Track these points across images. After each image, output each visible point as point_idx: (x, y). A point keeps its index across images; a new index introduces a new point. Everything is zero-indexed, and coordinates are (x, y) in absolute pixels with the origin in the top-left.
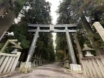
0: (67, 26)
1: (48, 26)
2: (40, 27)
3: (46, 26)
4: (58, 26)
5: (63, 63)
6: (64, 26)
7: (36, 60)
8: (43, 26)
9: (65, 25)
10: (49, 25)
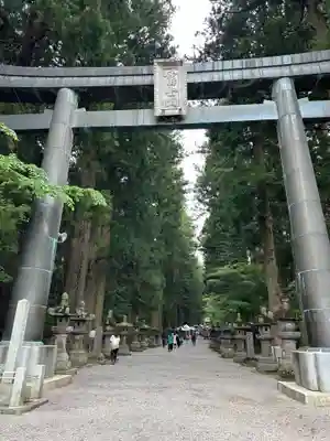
0: (286, 71)
1: (138, 81)
2: (76, 90)
3: (128, 81)
4: (216, 77)
5: (257, 344)
6: (264, 68)
7: (70, 329)
8: (102, 82)
9: (277, 60)
10: (145, 69)
